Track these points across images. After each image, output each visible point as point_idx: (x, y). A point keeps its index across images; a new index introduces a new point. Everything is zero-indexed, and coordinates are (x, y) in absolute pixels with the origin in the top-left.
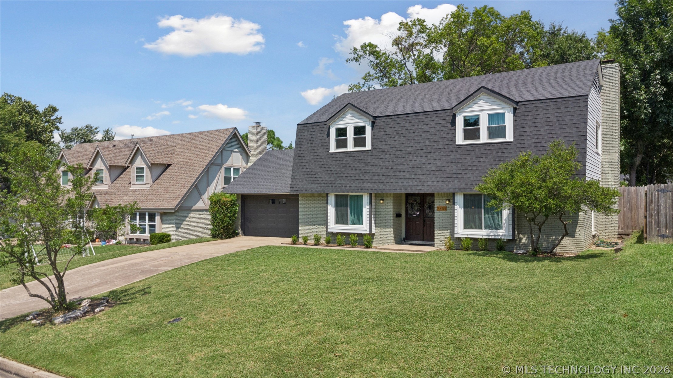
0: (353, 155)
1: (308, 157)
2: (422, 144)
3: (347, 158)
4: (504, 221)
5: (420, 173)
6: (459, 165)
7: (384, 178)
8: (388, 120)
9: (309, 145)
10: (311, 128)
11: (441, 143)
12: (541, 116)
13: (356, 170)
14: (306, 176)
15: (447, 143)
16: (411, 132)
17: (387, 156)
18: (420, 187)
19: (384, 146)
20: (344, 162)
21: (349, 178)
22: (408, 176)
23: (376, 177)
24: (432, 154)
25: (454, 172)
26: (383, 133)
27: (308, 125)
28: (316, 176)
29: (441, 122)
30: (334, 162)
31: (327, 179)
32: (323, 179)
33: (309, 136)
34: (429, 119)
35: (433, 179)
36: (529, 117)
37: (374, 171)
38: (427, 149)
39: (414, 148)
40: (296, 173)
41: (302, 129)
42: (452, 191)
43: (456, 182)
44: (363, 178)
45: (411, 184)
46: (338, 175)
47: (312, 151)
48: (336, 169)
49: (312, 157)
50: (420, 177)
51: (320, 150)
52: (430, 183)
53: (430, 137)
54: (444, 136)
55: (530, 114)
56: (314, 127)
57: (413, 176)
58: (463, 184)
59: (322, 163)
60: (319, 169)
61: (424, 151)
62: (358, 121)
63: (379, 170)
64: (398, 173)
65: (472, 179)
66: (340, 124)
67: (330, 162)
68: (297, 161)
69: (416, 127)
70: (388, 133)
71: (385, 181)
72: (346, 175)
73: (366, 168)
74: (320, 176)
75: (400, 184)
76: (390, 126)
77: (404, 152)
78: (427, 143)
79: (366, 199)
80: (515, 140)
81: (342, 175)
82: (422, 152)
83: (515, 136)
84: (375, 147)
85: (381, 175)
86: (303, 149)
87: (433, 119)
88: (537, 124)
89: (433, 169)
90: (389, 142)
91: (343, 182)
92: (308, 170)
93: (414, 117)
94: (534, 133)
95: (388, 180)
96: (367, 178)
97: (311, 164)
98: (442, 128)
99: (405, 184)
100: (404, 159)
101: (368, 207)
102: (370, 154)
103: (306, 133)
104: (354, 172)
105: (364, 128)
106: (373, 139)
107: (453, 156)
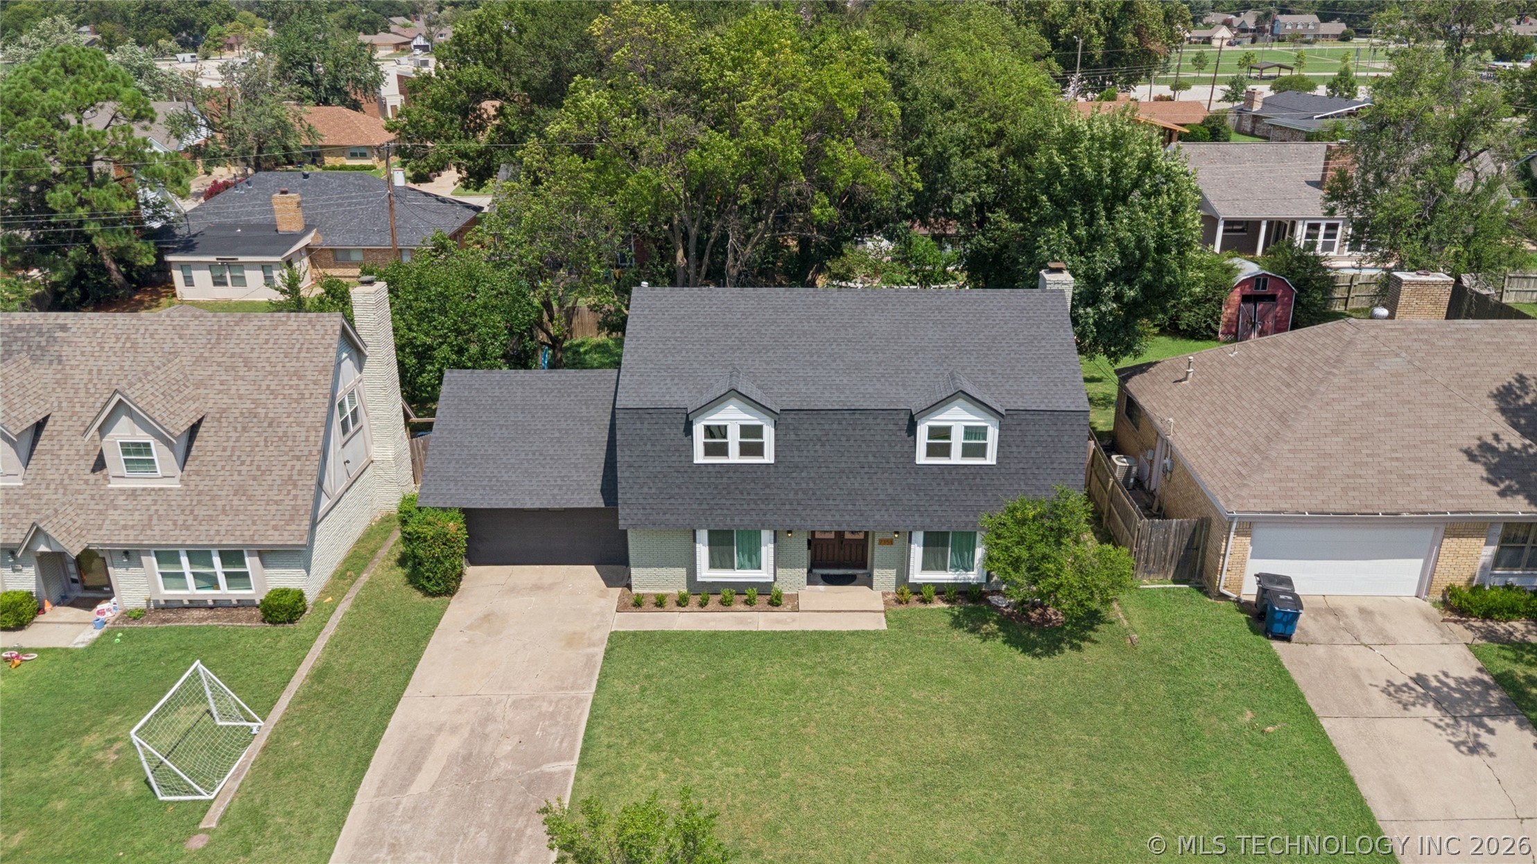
0: (741, 470)
1: (651, 469)
2: (862, 459)
3: (731, 474)
4: (976, 561)
5: (862, 503)
6: (922, 494)
7: (800, 508)
8: (801, 416)
9: (649, 447)
10: (648, 416)
11: (893, 459)
12: (1033, 433)
13: (749, 494)
14: (651, 501)
15: (902, 460)
16: (844, 439)
17: (804, 474)
18: (864, 523)
19: (796, 459)
20: (725, 480)
21: (738, 507)
22: (842, 507)
23: (788, 507)
24: (879, 475)
25: (913, 502)
26: (793, 437)
27: (640, 411)
28: (672, 501)
29: (891, 427)
30: (705, 480)
31: (695, 506)
32: (686, 506)
33: (645, 431)
34: (871, 421)
35: (883, 512)
36: (1018, 433)
37: (783, 496)
38: (870, 467)
39: (849, 465)
40: (628, 496)
41: (627, 417)
42: (911, 528)
44: (763, 506)
45: (847, 518)
46: (717, 501)
47: (657, 458)
48: (710, 490)
49: (658, 469)
51: (674, 458)
52: (877, 517)
53: (874, 449)
54: (898, 448)
55: (1018, 428)
56: (655, 416)
57: (850, 507)
58: (928, 520)
59: (682, 480)
60: (677, 490)
61: (866, 470)
62: (748, 417)
63: (791, 496)
64: (825, 502)
65: (940, 513)
66: (714, 419)
67: (697, 480)
68: (627, 474)
69: (851, 432)
70: (802, 437)
71: (804, 513)
72: (732, 502)
73: (767, 491)
74: (681, 501)
75: (830, 518)
76: (806, 426)
77: (833, 469)
78: (871, 459)
79: (767, 536)
80: (998, 462)
81: (723, 501)
82: (862, 471)
83: (998, 458)
84: (781, 458)
85: (795, 503)
86: (637, 453)
87: (879, 421)
88: (1027, 443)
89: (882, 497)
90: (805, 453)
91: (725, 512)
93: (847, 416)
94: (1023, 454)
95: (808, 512)
96: (771, 506)
97: (656, 480)
98: (894, 438)
99: (838, 518)
100: (832, 482)
101: (772, 546)
102: (772, 469)
103: (638, 425)
104: (745, 496)
105: (761, 427)
106: (776, 446)
107: (911, 481)
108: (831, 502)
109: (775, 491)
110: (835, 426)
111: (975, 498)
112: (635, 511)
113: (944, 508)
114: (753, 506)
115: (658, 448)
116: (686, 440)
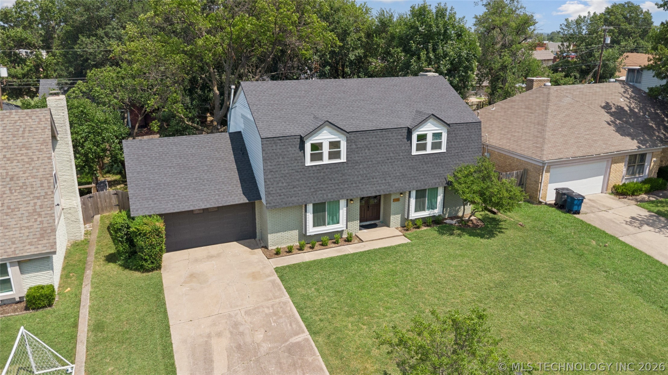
0: (330, 167)
1: (283, 172)
2: (387, 155)
3: (325, 170)
4: (438, 204)
5: (389, 178)
6: (415, 170)
7: (360, 185)
8: (358, 135)
9: (281, 159)
10: (279, 141)
11: (401, 154)
12: (460, 134)
13: (335, 180)
14: (284, 190)
15: (406, 154)
16: (378, 145)
17: (361, 166)
19: (357, 158)
20: (322, 174)
21: (329, 188)
22: (380, 182)
23: (354, 185)
24: (396, 163)
25: (412, 175)
26: (354, 146)
27: (275, 139)
28: (295, 189)
29: (399, 137)
30: (312, 175)
31: (307, 191)
32: (303, 191)
33: (278, 150)
34: (390, 135)
37: (351, 179)
38: (391, 159)
39: (382, 159)
40: (271, 189)
41: (268, 143)
43: (414, 183)
44: (342, 186)
45: (383, 187)
46: (318, 186)
47: (285, 165)
48: (315, 180)
49: (287, 171)
50: (390, 181)
51: (295, 164)
52: (397, 185)
53: (393, 149)
54: (403, 148)
55: (454, 132)
56: (283, 141)
57: (384, 181)
59: (299, 176)
60: (297, 183)
61: (390, 160)
62: (333, 136)
63: (356, 179)
64: (372, 180)
65: (424, 179)
66: (315, 139)
67: (308, 175)
68: (269, 176)
69: (382, 141)
70: (359, 146)
72: (326, 186)
73: (344, 177)
74: (299, 188)
75: (375, 188)
76: (360, 140)
77: (374, 162)
78: (392, 155)
79: (343, 203)
80: (447, 151)
81: (322, 186)
82: (388, 161)
83: (447, 148)
84: (349, 159)
85: (358, 182)
86: (274, 163)
87: (394, 134)
88: (458, 140)
89: (398, 174)
90: (361, 155)
92: (285, 184)
93: (379, 133)
94: (457, 146)
95: (364, 186)
96: (346, 186)
97: (286, 178)
98: (401, 142)
99: (378, 188)
100: (375, 168)
101: (345, 209)
102: (345, 165)
103: (274, 147)
104: (333, 182)
105: (339, 142)
106: (347, 152)
107: (410, 164)
108: (375, 180)
109: (348, 177)
110: (374, 139)
111: (438, 170)
112: (275, 198)
113: (426, 176)
114: (337, 187)
115: (286, 159)
116: (301, 153)
